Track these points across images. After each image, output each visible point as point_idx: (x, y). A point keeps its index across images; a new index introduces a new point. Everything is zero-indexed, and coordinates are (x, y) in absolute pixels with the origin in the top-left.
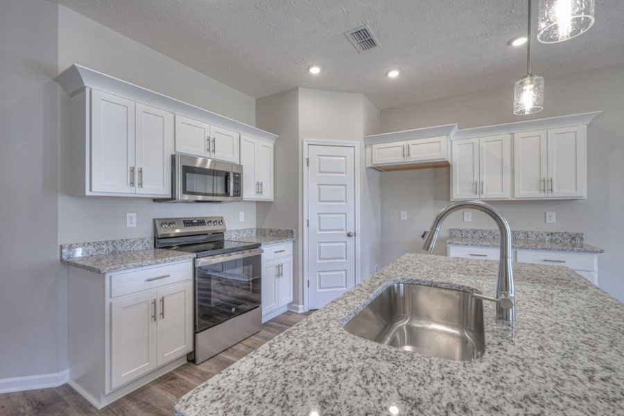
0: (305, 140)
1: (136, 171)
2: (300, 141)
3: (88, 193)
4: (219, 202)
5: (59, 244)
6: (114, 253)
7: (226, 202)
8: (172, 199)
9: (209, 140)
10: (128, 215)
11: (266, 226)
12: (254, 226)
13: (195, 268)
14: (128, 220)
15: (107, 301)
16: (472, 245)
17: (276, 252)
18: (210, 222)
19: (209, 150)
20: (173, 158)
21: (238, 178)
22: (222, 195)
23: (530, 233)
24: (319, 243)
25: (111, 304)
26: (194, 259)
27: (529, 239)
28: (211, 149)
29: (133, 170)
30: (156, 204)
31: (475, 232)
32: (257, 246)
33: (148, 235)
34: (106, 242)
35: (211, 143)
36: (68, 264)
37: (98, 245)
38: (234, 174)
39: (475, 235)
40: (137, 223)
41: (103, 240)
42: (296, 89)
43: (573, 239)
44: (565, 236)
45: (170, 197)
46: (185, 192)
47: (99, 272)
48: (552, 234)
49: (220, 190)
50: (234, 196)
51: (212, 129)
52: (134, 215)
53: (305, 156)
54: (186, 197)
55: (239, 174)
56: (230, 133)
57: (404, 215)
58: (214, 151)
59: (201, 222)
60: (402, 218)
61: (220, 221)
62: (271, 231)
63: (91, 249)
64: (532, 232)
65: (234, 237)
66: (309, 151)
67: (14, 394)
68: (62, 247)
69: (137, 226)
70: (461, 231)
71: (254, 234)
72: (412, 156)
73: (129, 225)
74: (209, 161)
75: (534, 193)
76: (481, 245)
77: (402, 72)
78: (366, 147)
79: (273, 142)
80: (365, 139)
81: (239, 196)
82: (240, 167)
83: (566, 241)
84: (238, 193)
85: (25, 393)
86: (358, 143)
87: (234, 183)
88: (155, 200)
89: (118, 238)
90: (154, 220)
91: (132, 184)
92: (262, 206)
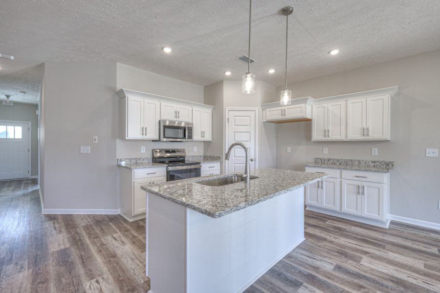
0: (226, 108)
1: (144, 128)
2: (224, 109)
3: (127, 138)
4: (182, 142)
5: (117, 158)
6: (136, 163)
7: (185, 142)
8: (159, 140)
9: (176, 112)
10: (142, 147)
11: (208, 154)
12: (202, 154)
13: (167, 171)
14: (142, 150)
15: (133, 180)
16: (317, 167)
17: (210, 167)
18: (178, 151)
19: (176, 117)
20: (160, 122)
21: (190, 129)
22: (183, 138)
23: (361, 161)
24: (234, 164)
25: (134, 182)
26: (167, 167)
27: (361, 165)
28: (177, 116)
29: (143, 128)
30: (154, 143)
31: (329, 160)
32: (199, 163)
33: (150, 156)
34: (133, 159)
35: (177, 114)
36: (119, 166)
37: (130, 160)
38: (188, 128)
39: (329, 162)
40: (146, 151)
41: (132, 157)
42: (222, 81)
43: (387, 165)
44: (382, 163)
45: (158, 139)
46: (164, 137)
47: (130, 169)
48: (374, 162)
49: (181, 135)
50: (188, 138)
51: (177, 107)
52: (144, 147)
53: (227, 117)
54: (165, 140)
55: (191, 128)
56: (187, 107)
57: (289, 149)
58: (179, 117)
59: (174, 151)
60: (288, 151)
61: (183, 151)
62: (210, 157)
63: (128, 161)
64: (363, 161)
65: (191, 159)
66: (228, 114)
67: (102, 215)
68: (118, 160)
69: (145, 152)
70: (321, 159)
71: (202, 158)
72: (286, 115)
73: (142, 152)
74: (177, 122)
75: (359, 137)
76: (322, 167)
77: (276, 70)
78: (263, 110)
79: (212, 110)
80: (261, 106)
81: (191, 138)
82: (193, 124)
83: (383, 167)
84: (190, 137)
85: (106, 215)
86: (258, 109)
87: (188, 133)
88: (153, 141)
89: (138, 157)
90: (153, 150)
91: (143, 134)
92: (207, 144)
